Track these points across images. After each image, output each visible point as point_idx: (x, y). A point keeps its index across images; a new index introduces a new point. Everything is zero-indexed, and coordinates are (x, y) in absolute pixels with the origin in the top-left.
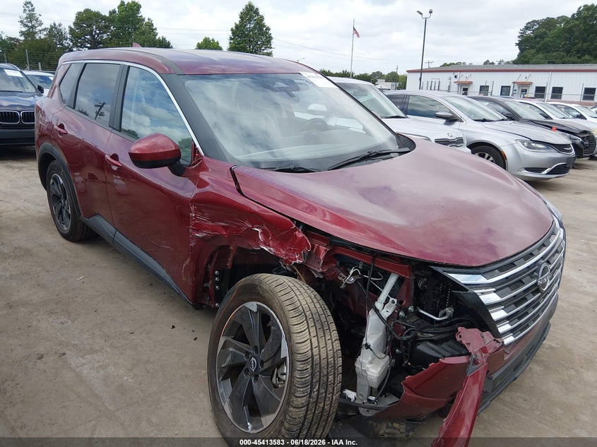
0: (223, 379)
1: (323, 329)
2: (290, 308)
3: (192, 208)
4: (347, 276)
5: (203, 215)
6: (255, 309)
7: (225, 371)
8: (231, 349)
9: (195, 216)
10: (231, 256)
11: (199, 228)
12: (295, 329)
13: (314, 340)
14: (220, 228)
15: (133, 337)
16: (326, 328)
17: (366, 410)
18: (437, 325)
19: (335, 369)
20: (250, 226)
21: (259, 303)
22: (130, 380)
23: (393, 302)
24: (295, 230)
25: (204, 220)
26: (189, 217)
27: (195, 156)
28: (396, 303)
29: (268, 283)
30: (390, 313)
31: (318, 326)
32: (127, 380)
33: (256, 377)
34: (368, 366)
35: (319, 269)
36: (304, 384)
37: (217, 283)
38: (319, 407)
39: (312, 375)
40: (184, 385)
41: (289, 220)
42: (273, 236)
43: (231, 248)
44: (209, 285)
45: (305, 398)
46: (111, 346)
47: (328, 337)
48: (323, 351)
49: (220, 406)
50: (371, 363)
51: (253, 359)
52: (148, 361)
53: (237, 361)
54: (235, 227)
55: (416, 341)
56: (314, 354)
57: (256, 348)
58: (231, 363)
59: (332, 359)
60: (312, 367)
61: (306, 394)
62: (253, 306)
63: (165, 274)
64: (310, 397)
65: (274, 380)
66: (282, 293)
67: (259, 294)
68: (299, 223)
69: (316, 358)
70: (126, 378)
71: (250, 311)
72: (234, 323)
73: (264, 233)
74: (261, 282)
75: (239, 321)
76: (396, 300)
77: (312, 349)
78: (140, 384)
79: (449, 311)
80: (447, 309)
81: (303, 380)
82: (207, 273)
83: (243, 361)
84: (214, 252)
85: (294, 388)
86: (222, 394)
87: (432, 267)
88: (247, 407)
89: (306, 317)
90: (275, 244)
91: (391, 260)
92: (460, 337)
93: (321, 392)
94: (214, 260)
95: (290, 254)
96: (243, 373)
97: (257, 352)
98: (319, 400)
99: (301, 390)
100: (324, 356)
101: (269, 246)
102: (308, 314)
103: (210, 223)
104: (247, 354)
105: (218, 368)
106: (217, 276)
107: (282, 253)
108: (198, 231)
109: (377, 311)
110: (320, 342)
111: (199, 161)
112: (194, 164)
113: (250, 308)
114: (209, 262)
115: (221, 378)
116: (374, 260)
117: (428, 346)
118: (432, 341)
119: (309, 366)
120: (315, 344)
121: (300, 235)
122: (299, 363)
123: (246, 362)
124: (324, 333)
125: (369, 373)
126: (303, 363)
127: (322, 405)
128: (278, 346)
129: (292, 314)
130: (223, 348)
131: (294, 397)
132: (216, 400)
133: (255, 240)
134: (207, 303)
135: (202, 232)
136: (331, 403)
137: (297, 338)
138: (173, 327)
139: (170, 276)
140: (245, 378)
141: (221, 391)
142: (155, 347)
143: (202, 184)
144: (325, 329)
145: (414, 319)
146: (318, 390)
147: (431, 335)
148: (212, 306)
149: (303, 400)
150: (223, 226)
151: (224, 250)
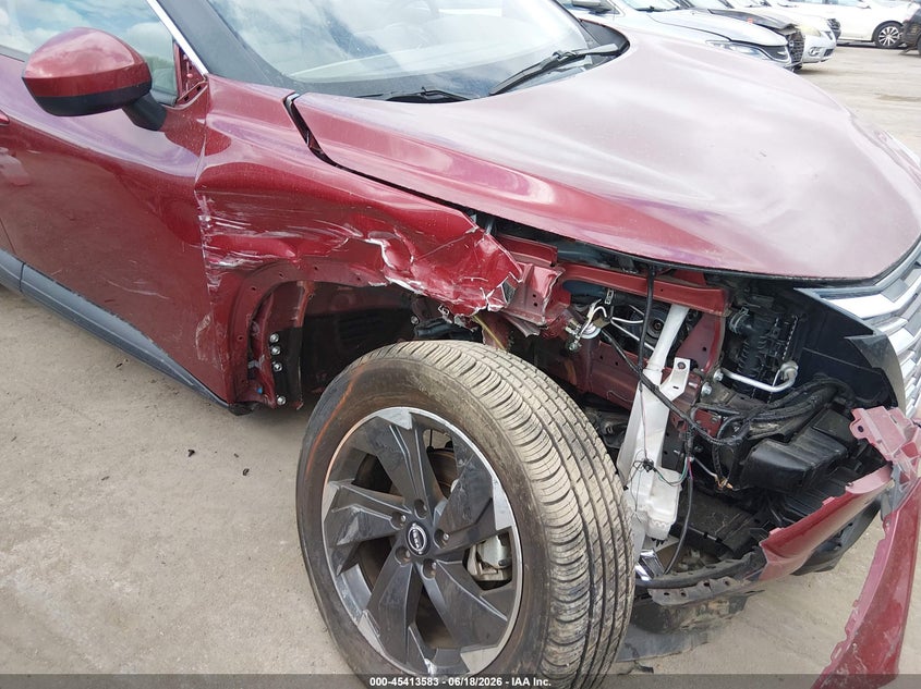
0: (345, 569)
1: (589, 458)
2: (513, 422)
3: (203, 203)
4: (582, 323)
5: (231, 215)
6: (407, 424)
7: (346, 553)
8: (356, 509)
9: (213, 222)
10: (302, 300)
11: (225, 247)
12: (536, 471)
13: (580, 487)
14: (280, 243)
15: (109, 487)
16: (592, 454)
17: (663, 591)
18: (777, 403)
19: (625, 541)
20: (357, 235)
21: (417, 411)
22: (128, 590)
23: (682, 366)
24: (478, 235)
25: (235, 228)
26: (197, 225)
27: (184, 79)
28: (688, 366)
29: (439, 365)
30: (682, 390)
31: (579, 453)
32: (120, 590)
33: (428, 563)
34: (648, 502)
35: (539, 319)
36: (577, 594)
37: (277, 358)
38: (606, 628)
39: (591, 568)
40: (250, 581)
41: (460, 214)
42: (419, 252)
43: (301, 284)
44: (260, 363)
45: (582, 621)
46: (66, 515)
47: (601, 475)
48: (600, 507)
49: (347, 625)
50: (652, 494)
51: (415, 527)
52: (156, 538)
53: (376, 533)
54: (317, 239)
55: (750, 443)
56: (588, 520)
57: (419, 505)
58: (362, 538)
59: (618, 521)
60: (588, 551)
61: (583, 612)
62: (401, 416)
63: (154, 348)
64: (591, 615)
65: (473, 566)
66: (484, 387)
67: (416, 391)
68: (483, 218)
69: (592, 527)
70: (117, 585)
71: (394, 426)
72: (353, 452)
73: (395, 247)
74: (417, 365)
75: (368, 449)
76: (687, 363)
77: (580, 511)
78: (152, 594)
79: (790, 369)
80: (784, 366)
81: (574, 584)
82: (252, 340)
83: (389, 532)
84: (267, 297)
85: (555, 603)
86: (347, 600)
87: (800, 290)
88: (414, 624)
89: (552, 437)
90: (426, 271)
91: (682, 282)
92: (861, 429)
93: (608, 597)
94: (267, 313)
95: (468, 292)
96: (392, 558)
97: (421, 512)
98: (606, 615)
99: (573, 605)
100: (603, 519)
101: (411, 276)
102: (552, 428)
103: (251, 235)
104: (397, 515)
105: (330, 546)
106: (275, 344)
107: (445, 291)
108: (223, 254)
109: (653, 389)
110: (591, 489)
111: (199, 88)
112: (187, 99)
113: (393, 421)
114: (257, 318)
115: (340, 567)
116: (649, 284)
117: (773, 450)
118: (778, 438)
119: (582, 552)
120: (584, 499)
121: (489, 246)
122: (560, 549)
123: (397, 532)
124: (592, 467)
125: (653, 516)
126: (569, 546)
127: (610, 623)
128: (484, 502)
129: (521, 436)
130: (334, 505)
131: (556, 623)
132: (335, 612)
133: (370, 266)
134: (258, 399)
135: (235, 257)
136: (624, 614)
137: (544, 492)
138: (192, 452)
139: (167, 352)
140: (400, 567)
141: (344, 593)
142: (164, 502)
143: (216, 143)
144: (591, 456)
145: (724, 394)
146: (604, 597)
147: (772, 426)
148: (271, 403)
149: (579, 627)
150: (285, 240)
151: (287, 290)
